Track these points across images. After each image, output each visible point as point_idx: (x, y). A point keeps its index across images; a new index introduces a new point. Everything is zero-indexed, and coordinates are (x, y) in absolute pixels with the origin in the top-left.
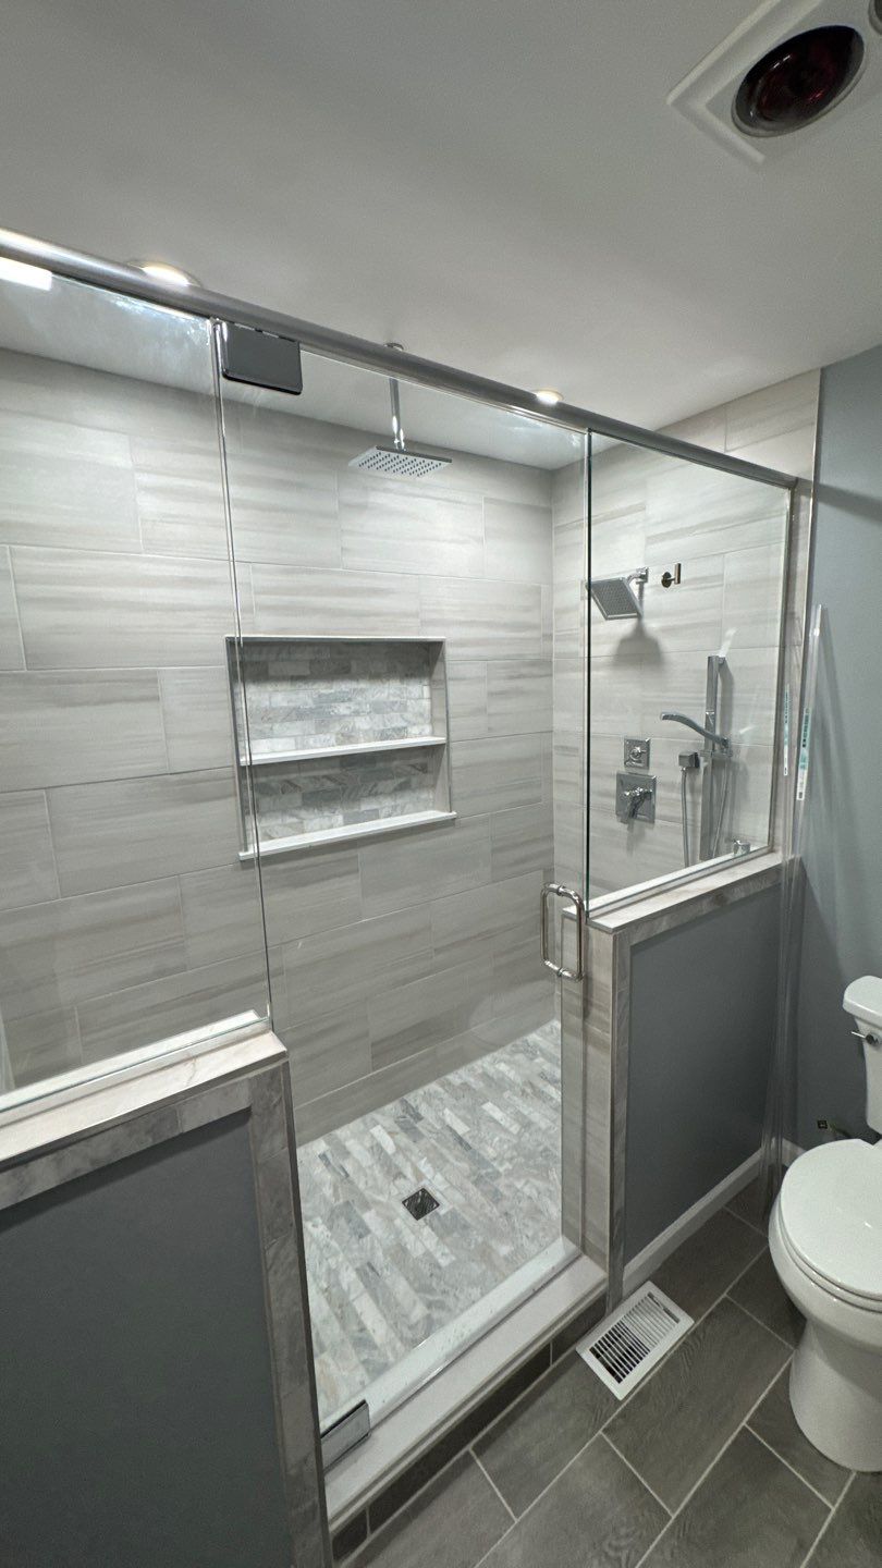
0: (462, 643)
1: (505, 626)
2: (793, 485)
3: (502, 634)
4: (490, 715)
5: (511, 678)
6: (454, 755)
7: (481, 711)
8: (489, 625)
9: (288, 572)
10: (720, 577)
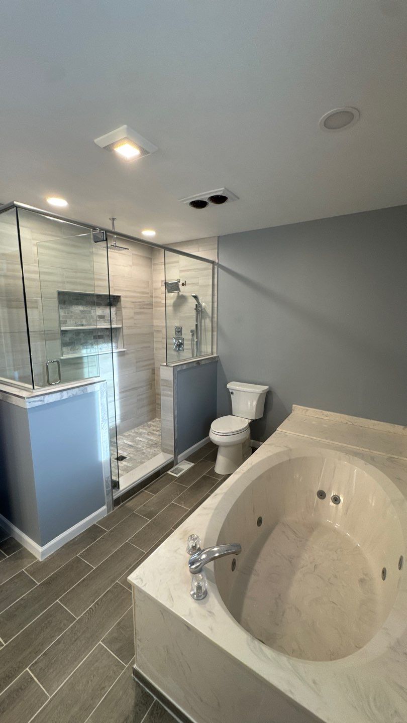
0: (126, 297)
1: (139, 293)
2: (213, 262)
3: (138, 295)
4: (135, 320)
5: (141, 308)
6: (124, 331)
7: (132, 318)
8: (135, 292)
9: (75, 272)
10: (198, 283)
